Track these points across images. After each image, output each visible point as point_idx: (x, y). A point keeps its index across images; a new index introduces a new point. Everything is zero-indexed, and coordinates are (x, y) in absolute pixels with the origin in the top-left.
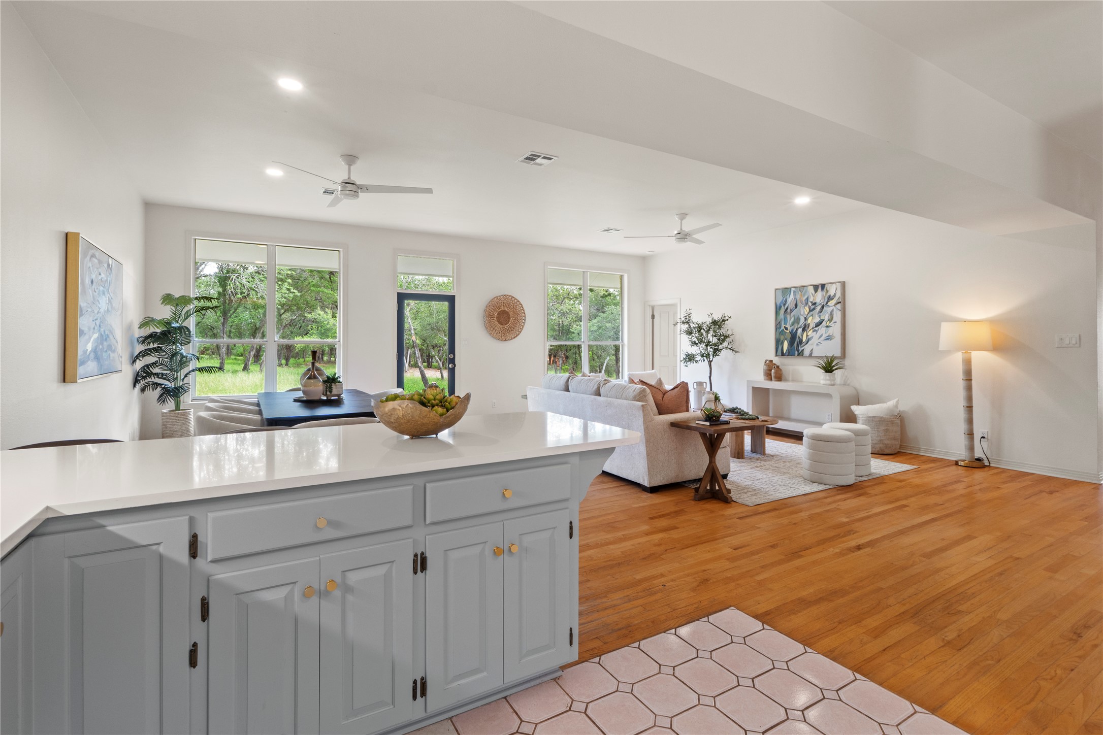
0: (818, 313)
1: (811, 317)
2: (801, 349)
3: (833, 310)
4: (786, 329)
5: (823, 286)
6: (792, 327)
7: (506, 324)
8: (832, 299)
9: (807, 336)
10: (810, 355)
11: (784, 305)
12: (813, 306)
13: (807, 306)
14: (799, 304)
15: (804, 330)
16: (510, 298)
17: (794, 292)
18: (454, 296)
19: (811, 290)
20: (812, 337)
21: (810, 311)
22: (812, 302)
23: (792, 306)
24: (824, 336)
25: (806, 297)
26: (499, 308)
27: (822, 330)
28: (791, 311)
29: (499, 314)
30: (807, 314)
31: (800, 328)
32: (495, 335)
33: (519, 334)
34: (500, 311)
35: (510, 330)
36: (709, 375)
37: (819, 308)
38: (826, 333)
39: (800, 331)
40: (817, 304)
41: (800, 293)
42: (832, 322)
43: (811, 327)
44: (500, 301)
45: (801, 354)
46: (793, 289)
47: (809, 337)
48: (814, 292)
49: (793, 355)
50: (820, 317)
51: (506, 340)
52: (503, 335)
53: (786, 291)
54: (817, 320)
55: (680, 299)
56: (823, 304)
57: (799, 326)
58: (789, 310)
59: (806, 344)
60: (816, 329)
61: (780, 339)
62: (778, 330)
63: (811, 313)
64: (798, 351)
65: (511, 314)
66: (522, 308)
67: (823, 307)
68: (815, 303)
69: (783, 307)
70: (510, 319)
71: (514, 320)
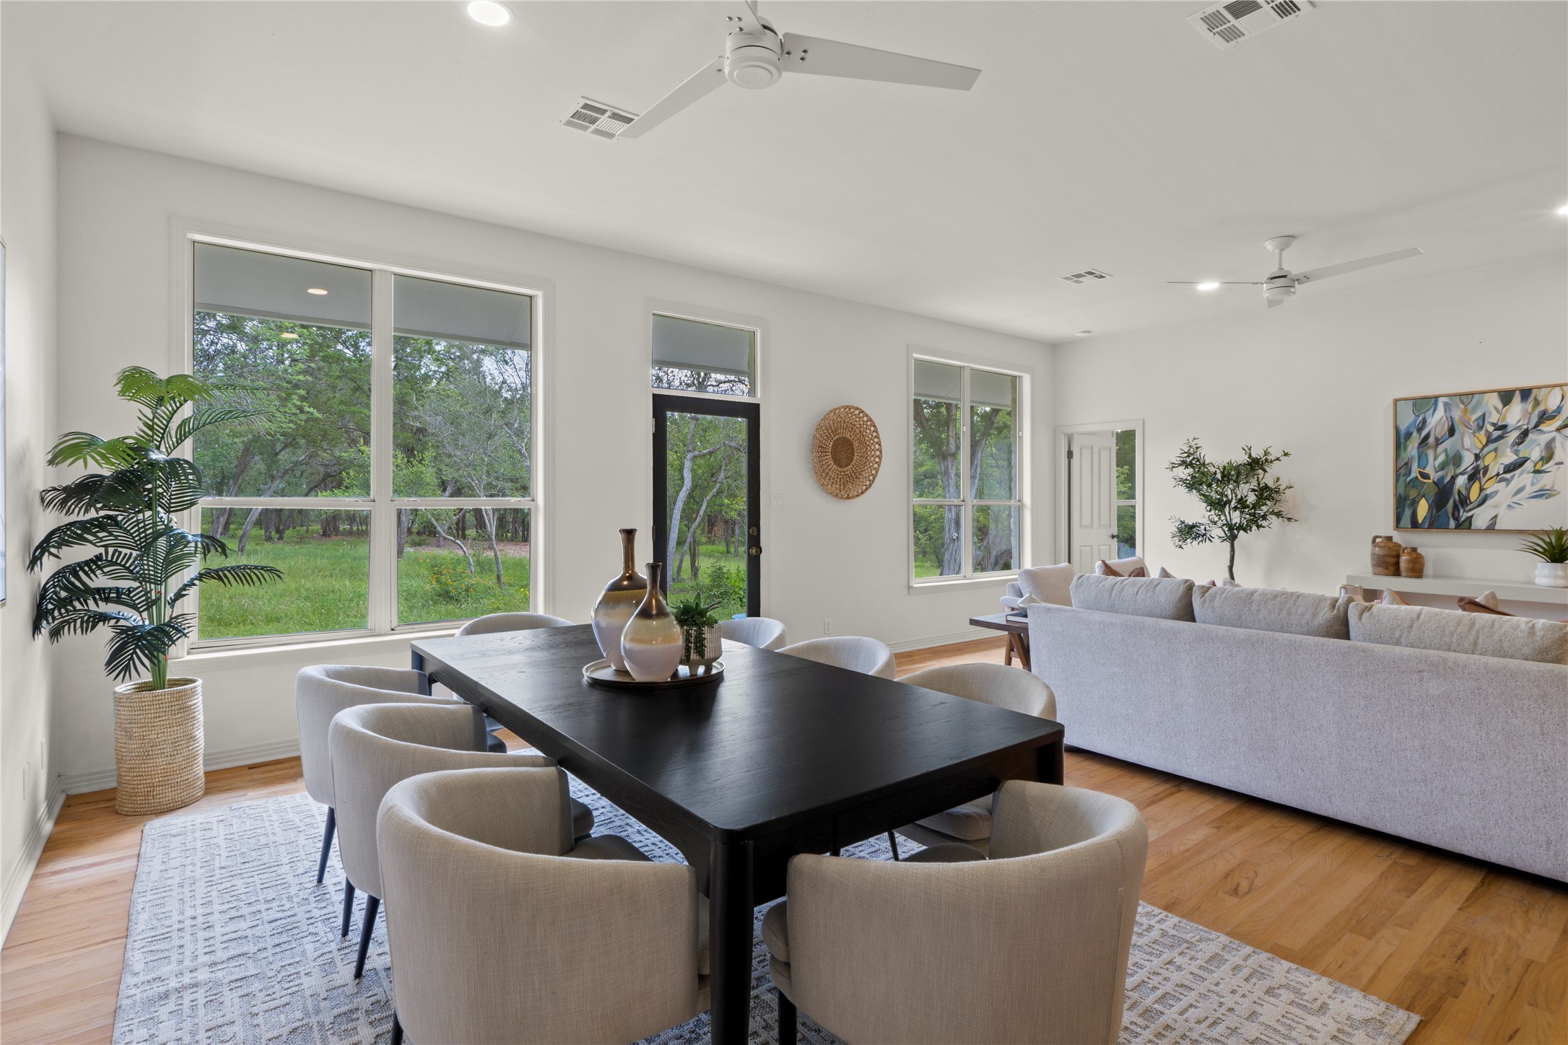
0: (1513, 445)
1: (1493, 453)
2: (1464, 515)
3: (1553, 440)
4: (1426, 476)
5: (1526, 393)
6: (1440, 474)
7: (847, 465)
8: (1552, 417)
9: (1481, 489)
10: (1491, 528)
11: (1420, 430)
12: (1499, 433)
13: (1483, 432)
14: (1459, 428)
15: (1473, 477)
16: (857, 412)
17: (1446, 404)
18: (759, 405)
19: (1494, 400)
20: (1496, 492)
21: (1490, 440)
22: (1494, 425)
23: (1442, 430)
24: (1529, 490)
25: (1479, 414)
26: (835, 432)
27: (1523, 478)
28: (1438, 442)
29: (836, 444)
30: (1481, 446)
31: (1462, 474)
32: (829, 487)
33: (870, 485)
34: (837, 440)
35: (854, 477)
36: (1228, 564)
37: (1513, 436)
38: (1533, 484)
39: (1461, 481)
40: (1509, 429)
41: (1462, 406)
42: (1552, 462)
43: (1492, 472)
44: (839, 419)
45: (1465, 526)
46: (1441, 400)
47: (1488, 492)
48: (1500, 405)
49: (1445, 527)
50: (1516, 453)
51: (848, 498)
52: (842, 487)
53: (1424, 404)
54: (1510, 458)
55: (1144, 421)
56: (1525, 427)
57: (1458, 471)
58: (1431, 440)
59: (1479, 505)
60: (1508, 476)
61: (1406, 498)
62: (1402, 479)
63: (1492, 446)
64: (1456, 519)
65: (856, 444)
66: (875, 434)
67: (1525, 434)
68: (1504, 427)
69: (1415, 434)
70: (854, 455)
71: (861, 457)
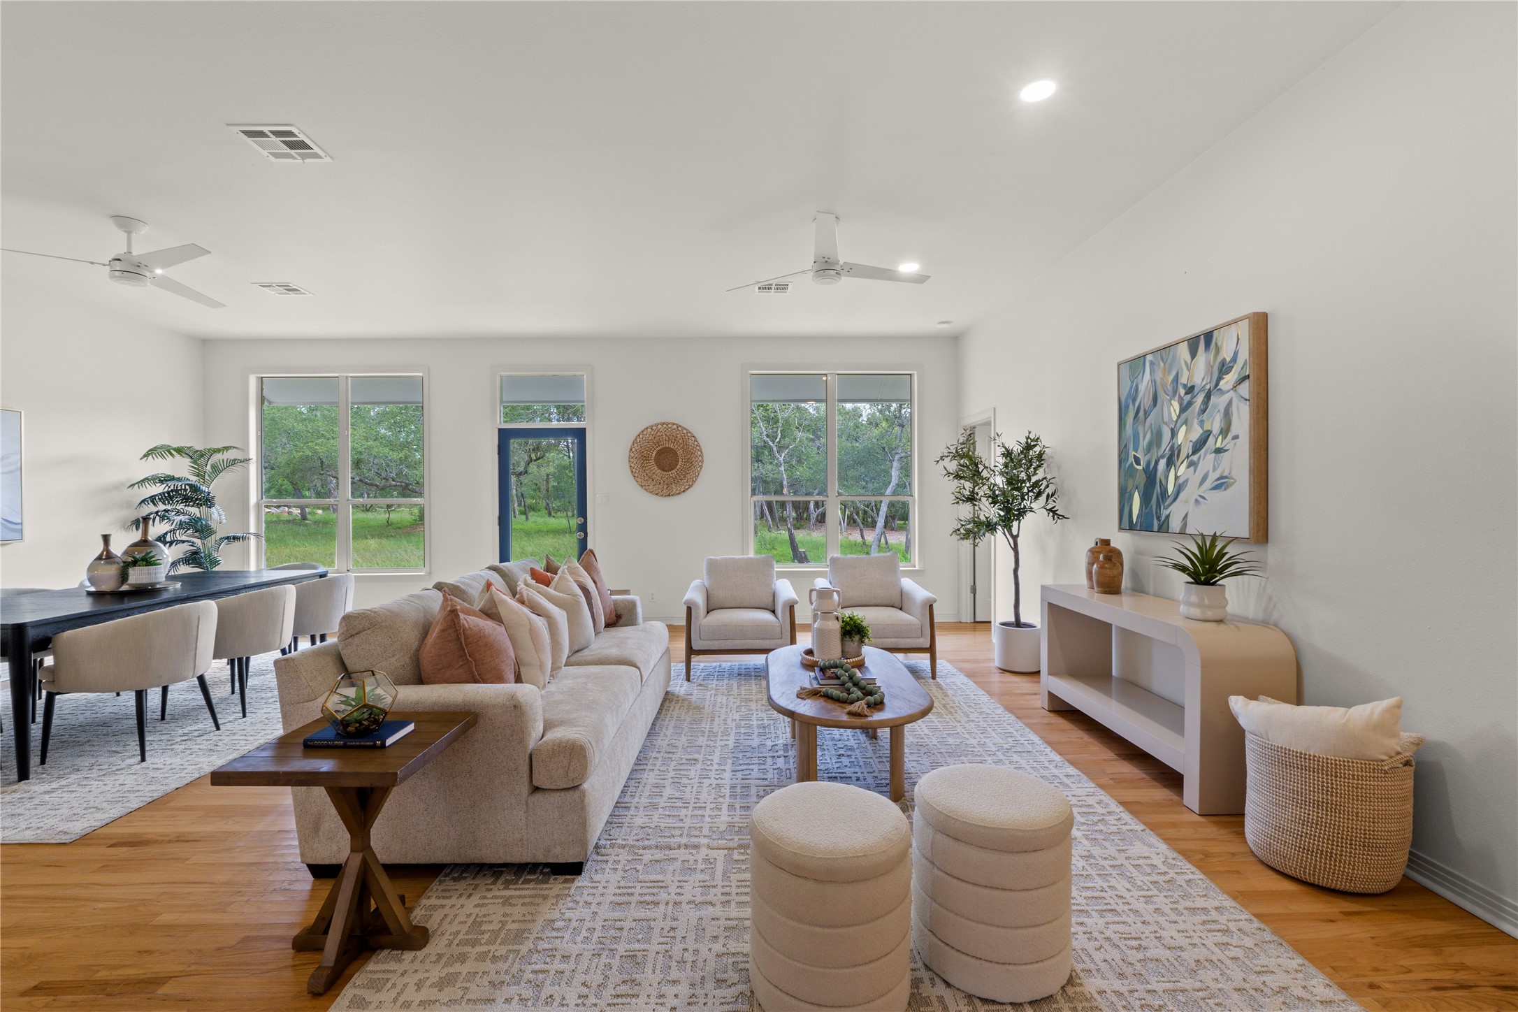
0: (1199, 415)
1: (1184, 428)
2: (1164, 513)
3: (1230, 404)
4: (1137, 461)
5: (1208, 336)
6: (1147, 457)
7: (672, 469)
8: (1228, 372)
9: (1176, 478)
10: (1182, 532)
11: (1134, 400)
12: (1188, 397)
13: (1177, 398)
14: (1161, 395)
15: (1170, 463)
16: (676, 427)
17: (1152, 363)
18: (585, 428)
19: (1184, 350)
20: (1187, 481)
21: (1183, 409)
22: (1185, 386)
23: (1147, 401)
24: (1213, 477)
25: (1174, 373)
26: (658, 443)
27: (1207, 460)
28: (1147, 415)
29: (660, 453)
30: (1175, 418)
31: (1162, 457)
32: (651, 487)
33: (691, 486)
34: (660, 449)
35: (678, 480)
36: (1013, 566)
37: (1200, 399)
38: (1214, 470)
39: (1162, 464)
40: (1196, 390)
41: (1162, 364)
42: (1230, 436)
43: (1183, 455)
44: (659, 434)
45: (1164, 528)
46: (1149, 358)
47: (1181, 481)
48: (1188, 358)
49: (1149, 529)
50: (1202, 423)
51: (669, 495)
52: (666, 487)
53: (1135, 364)
54: (1197, 433)
55: (995, 409)
56: (1208, 387)
57: (1160, 454)
58: (1141, 414)
59: (1175, 499)
60: (1195, 458)
61: (1126, 488)
62: (1123, 464)
63: (1184, 416)
64: (1159, 519)
65: (680, 452)
66: (696, 443)
67: (1208, 397)
68: (1193, 387)
69: (1131, 406)
70: (678, 462)
71: (685, 462)
